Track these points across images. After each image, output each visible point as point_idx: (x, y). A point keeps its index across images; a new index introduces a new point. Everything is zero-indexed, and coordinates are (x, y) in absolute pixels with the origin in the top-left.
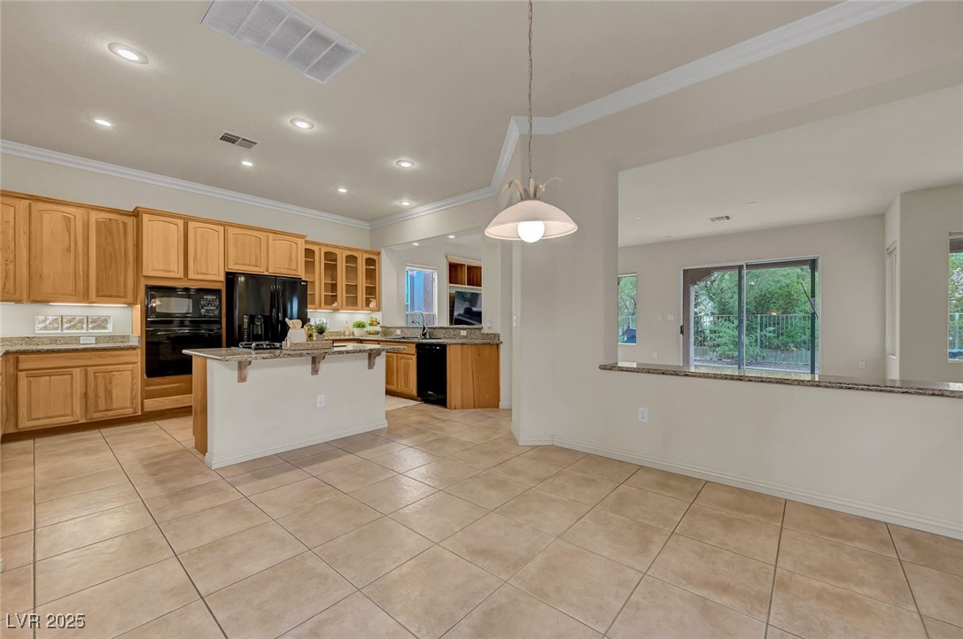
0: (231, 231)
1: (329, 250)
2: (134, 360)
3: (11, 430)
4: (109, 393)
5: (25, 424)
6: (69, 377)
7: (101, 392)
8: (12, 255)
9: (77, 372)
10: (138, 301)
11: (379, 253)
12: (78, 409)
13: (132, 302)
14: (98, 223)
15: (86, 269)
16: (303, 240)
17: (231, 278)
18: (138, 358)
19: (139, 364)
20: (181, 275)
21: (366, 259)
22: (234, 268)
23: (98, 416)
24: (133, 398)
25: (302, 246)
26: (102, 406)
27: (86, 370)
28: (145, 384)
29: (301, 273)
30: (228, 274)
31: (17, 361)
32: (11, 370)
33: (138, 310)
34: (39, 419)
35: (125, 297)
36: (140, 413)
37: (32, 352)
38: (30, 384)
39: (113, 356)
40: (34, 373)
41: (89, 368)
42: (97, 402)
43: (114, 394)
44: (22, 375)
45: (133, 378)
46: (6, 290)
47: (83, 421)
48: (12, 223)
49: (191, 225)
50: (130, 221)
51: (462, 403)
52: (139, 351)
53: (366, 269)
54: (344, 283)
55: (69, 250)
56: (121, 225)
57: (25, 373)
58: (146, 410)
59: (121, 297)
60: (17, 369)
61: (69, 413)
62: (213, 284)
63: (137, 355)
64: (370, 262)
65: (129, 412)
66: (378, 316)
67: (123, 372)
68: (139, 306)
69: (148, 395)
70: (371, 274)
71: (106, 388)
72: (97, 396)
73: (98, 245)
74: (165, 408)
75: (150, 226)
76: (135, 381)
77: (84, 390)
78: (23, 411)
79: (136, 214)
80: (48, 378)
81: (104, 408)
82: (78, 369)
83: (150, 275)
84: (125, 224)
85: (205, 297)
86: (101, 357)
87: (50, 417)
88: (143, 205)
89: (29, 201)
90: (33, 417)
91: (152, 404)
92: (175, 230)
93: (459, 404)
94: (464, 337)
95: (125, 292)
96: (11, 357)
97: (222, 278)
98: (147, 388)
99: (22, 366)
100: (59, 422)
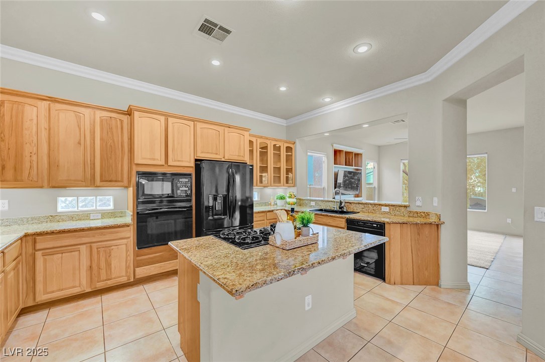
0: (199, 125)
1: (262, 140)
2: (128, 235)
3: (30, 303)
4: (109, 265)
5: (42, 298)
6: (77, 253)
7: (103, 264)
8: (35, 149)
9: (83, 248)
10: (132, 185)
11: (294, 143)
12: (84, 281)
13: (127, 185)
14: (101, 121)
15: (92, 159)
16: (248, 133)
17: (198, 163)
18: (131, 234)
19: (132, 238)
20: (163, 162)
21: (286, 147)
22: (201, 156)
23: (100, 285)
24: (127, 267)
25: (247, 138)
26: (103, 276)
27: (91, 246)
28: (137, 255)
29: (247, 159)
30: (196, 160)
31: (35, 242)
32: (30, 250)
33: (131, 191)
34: (53, 292)
35: (122, 181)
36: (132, 280)
37: (47, 233)
38: (45, 261)
39: (111, 233)
40: (49, 252)
41: (93, 245)
42: (99, 273)
43: (113, 266)
44: (39, 254)
45: (127, 251)
46: (31, 179)
47: (89, 290)
48: (35, 121)
49: (171, 120)
50: (125, 118)
51: (402, 280)
52: (132, 227)
53: (286, 155)
54: (272, 166)
55: (79, 143)
56: (119, 122)
57: (41, 252)
58: (137, 277)
59: (119, 181)
60: (35, 250)
61: (77, 284)
62: (186, 169)
63: (130, 231)
64: (289, 149)
65: (124, 280)
66: (293, 190)
67: (119, 246)
68: (131, 189)
69: (138, 264)
70: (289, 159)
71: (106, 260)
72: (99, 268)
73: (102, 139)
74: (151, 274)
75: (141, 122)
76: (128, 253)
77: (89, 264)
78: (39, 287)
79: (129, 113)
80: (60, 255)
81: (105, 278)
82: (85, 246)
83: (140, 163)
84: (121, 121)
85: (180, 180)
86: (102, 234)
87: (62, 290)
88: (134, 103)
89: (48, 102)
90: (48, 291)
91: (142, 272)
92: (158, 124)
93: (398, 279)
94: (385, 213)
95: (122, 177)
96: (29, 238)
97: (192, 164)
98: (138, 258)
99: (38, 246)
100: (69, 293)
